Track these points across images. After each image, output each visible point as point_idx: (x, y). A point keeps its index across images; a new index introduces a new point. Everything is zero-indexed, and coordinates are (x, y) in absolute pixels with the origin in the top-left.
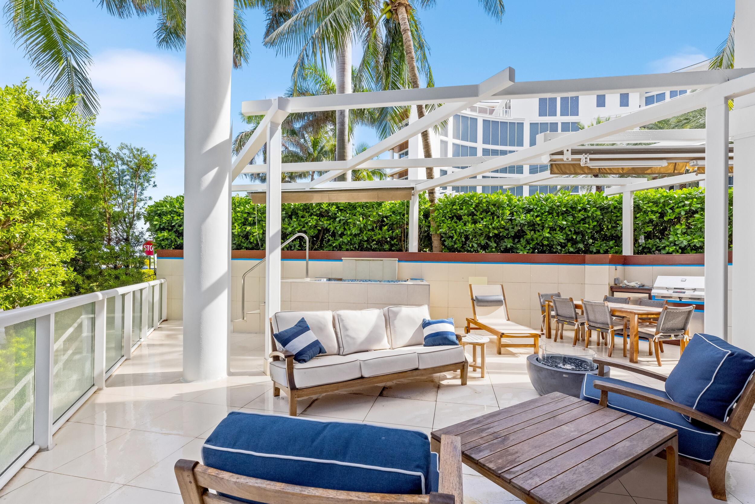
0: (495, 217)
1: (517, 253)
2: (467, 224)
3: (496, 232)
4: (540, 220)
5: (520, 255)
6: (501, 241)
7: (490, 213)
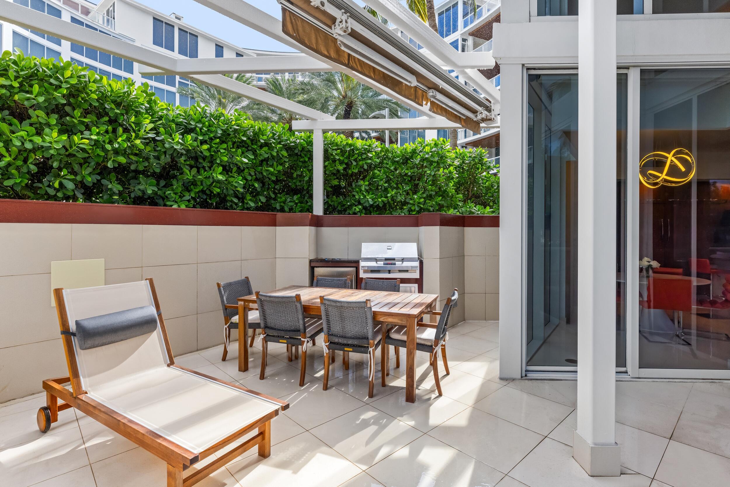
0: (121, 130)
1: (165, 205)
2: (47, 130)
3: (122, 160)
4: (209, 150)
5: (175, 209)
6: (132, 181)
7: (106, 119)
